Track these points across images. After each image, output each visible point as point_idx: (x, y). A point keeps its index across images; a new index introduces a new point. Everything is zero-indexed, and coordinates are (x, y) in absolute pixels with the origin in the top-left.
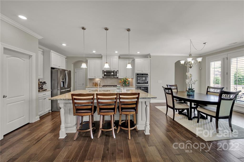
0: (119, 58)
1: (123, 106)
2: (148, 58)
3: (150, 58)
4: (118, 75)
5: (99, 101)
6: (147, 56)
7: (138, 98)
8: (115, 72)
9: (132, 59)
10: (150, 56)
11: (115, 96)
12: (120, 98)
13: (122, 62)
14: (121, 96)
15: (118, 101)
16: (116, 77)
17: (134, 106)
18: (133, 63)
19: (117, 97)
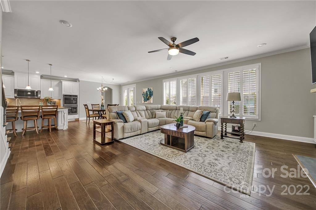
0: (41, 78)
1: (45, 114)
2: (77, 82)
3: (79, 82)
4: (39, 95)
5: (23, 111)
6: (75, 80)
7: (57, 108)
8: (35, 92)
9: (59, 81)
10: (79, 80)
11: (38, 108)
12: (42, 109)
13: (45, 82)
14: (43, 107)
15: (41, 111)
16: (36, 97)
17: (55, 113)
18: (60, 85)
19: (40, 108)
